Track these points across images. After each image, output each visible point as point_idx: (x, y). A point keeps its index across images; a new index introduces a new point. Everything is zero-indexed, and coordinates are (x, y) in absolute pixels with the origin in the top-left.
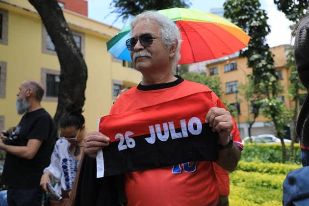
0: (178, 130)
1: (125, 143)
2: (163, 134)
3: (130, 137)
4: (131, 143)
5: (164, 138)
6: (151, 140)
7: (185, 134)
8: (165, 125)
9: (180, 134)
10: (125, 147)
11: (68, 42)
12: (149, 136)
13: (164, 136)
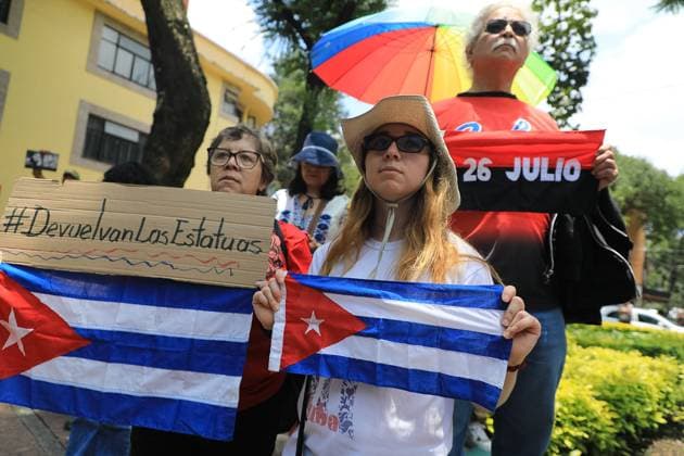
0: (552, 170)
1: (475, 173)
2: (531, 170)
3: (485, 166)
4: (484, 175)
5: (530, 177)
6: (513, 176)
7: (559, 179)
8: (536, 161)
9: (552, 175)
10: (473, 178)
11: (185, 50)
12: (512, 169)
13: (532, 175)
